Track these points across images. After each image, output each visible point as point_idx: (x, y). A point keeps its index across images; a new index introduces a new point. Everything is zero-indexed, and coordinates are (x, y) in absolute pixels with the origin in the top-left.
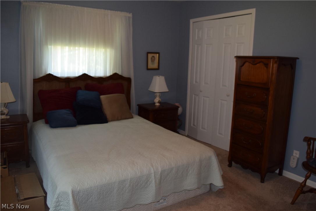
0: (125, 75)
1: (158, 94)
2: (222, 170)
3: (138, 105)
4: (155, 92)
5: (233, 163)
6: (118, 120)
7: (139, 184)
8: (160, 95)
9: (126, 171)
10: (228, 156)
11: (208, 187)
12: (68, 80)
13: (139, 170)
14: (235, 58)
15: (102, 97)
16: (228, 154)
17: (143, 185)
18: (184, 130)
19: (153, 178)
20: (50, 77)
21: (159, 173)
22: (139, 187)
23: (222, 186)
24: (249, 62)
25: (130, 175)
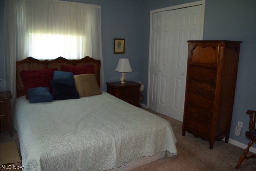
0: (96, 58)
1: (123, 74)
2: (177, 138)
3: (107, 83)
4: (121, 72)
5: (186, 132)
6: (88, 95)
7: (102, 153)
8: (125, 75)
9: (90, 141)
10: (182, 126)
11: (164, 153)
12: (46, 62)
13: (102, 140)
14: (188, 42)
15: (75, 76)
16: (182, 124)
17: (105, 153)
18: (146, 103)
19: (115, 146)
20: (31, 60)
21: (120, 142)
22: (102, 155)
23: (176, 153)
24: (200, 46)
25: (93, 144)
